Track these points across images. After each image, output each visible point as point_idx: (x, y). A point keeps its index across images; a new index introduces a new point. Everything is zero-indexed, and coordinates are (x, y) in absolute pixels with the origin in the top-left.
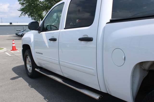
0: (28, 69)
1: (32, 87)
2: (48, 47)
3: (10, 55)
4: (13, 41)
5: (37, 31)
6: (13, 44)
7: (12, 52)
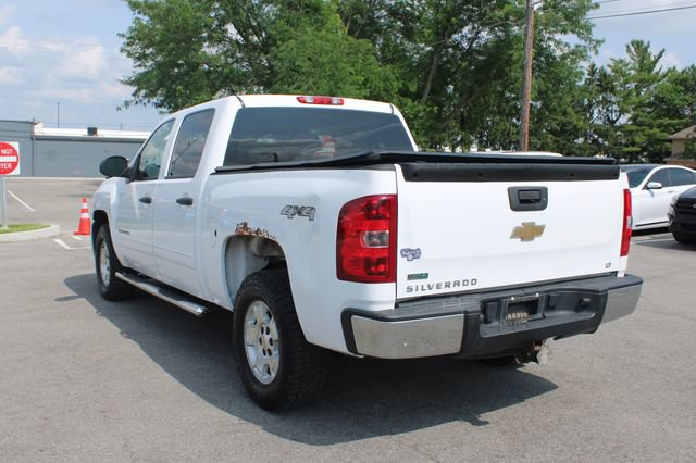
0: (104, 277)
1: (103, 315)
2: (138, 217)
3: (67, 247)
4: (84, 201)
5: (124, 179)
6: (83, 211)
7: (77, 237)
